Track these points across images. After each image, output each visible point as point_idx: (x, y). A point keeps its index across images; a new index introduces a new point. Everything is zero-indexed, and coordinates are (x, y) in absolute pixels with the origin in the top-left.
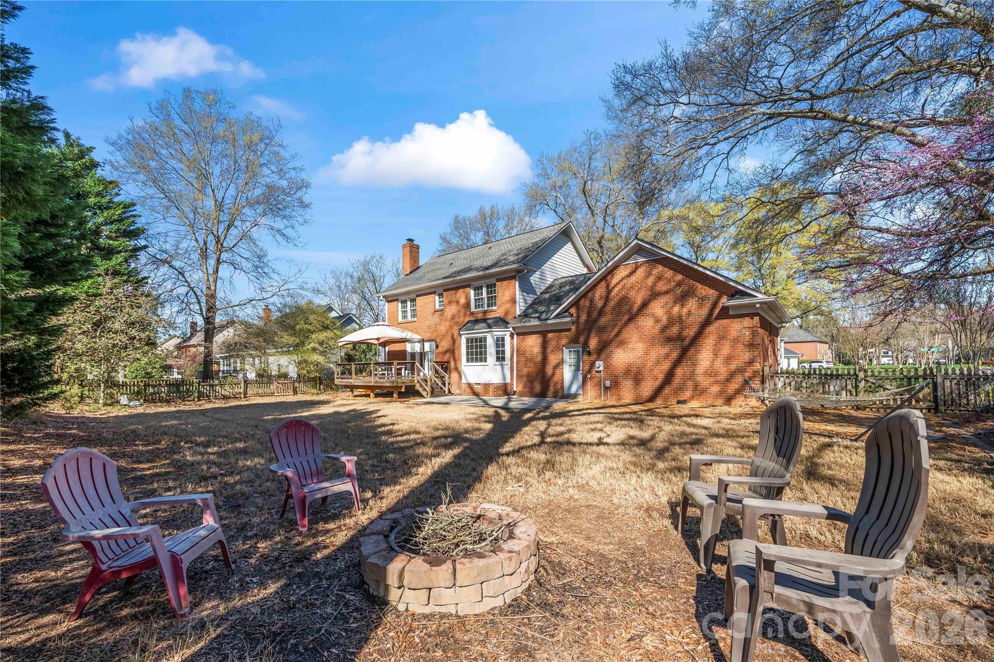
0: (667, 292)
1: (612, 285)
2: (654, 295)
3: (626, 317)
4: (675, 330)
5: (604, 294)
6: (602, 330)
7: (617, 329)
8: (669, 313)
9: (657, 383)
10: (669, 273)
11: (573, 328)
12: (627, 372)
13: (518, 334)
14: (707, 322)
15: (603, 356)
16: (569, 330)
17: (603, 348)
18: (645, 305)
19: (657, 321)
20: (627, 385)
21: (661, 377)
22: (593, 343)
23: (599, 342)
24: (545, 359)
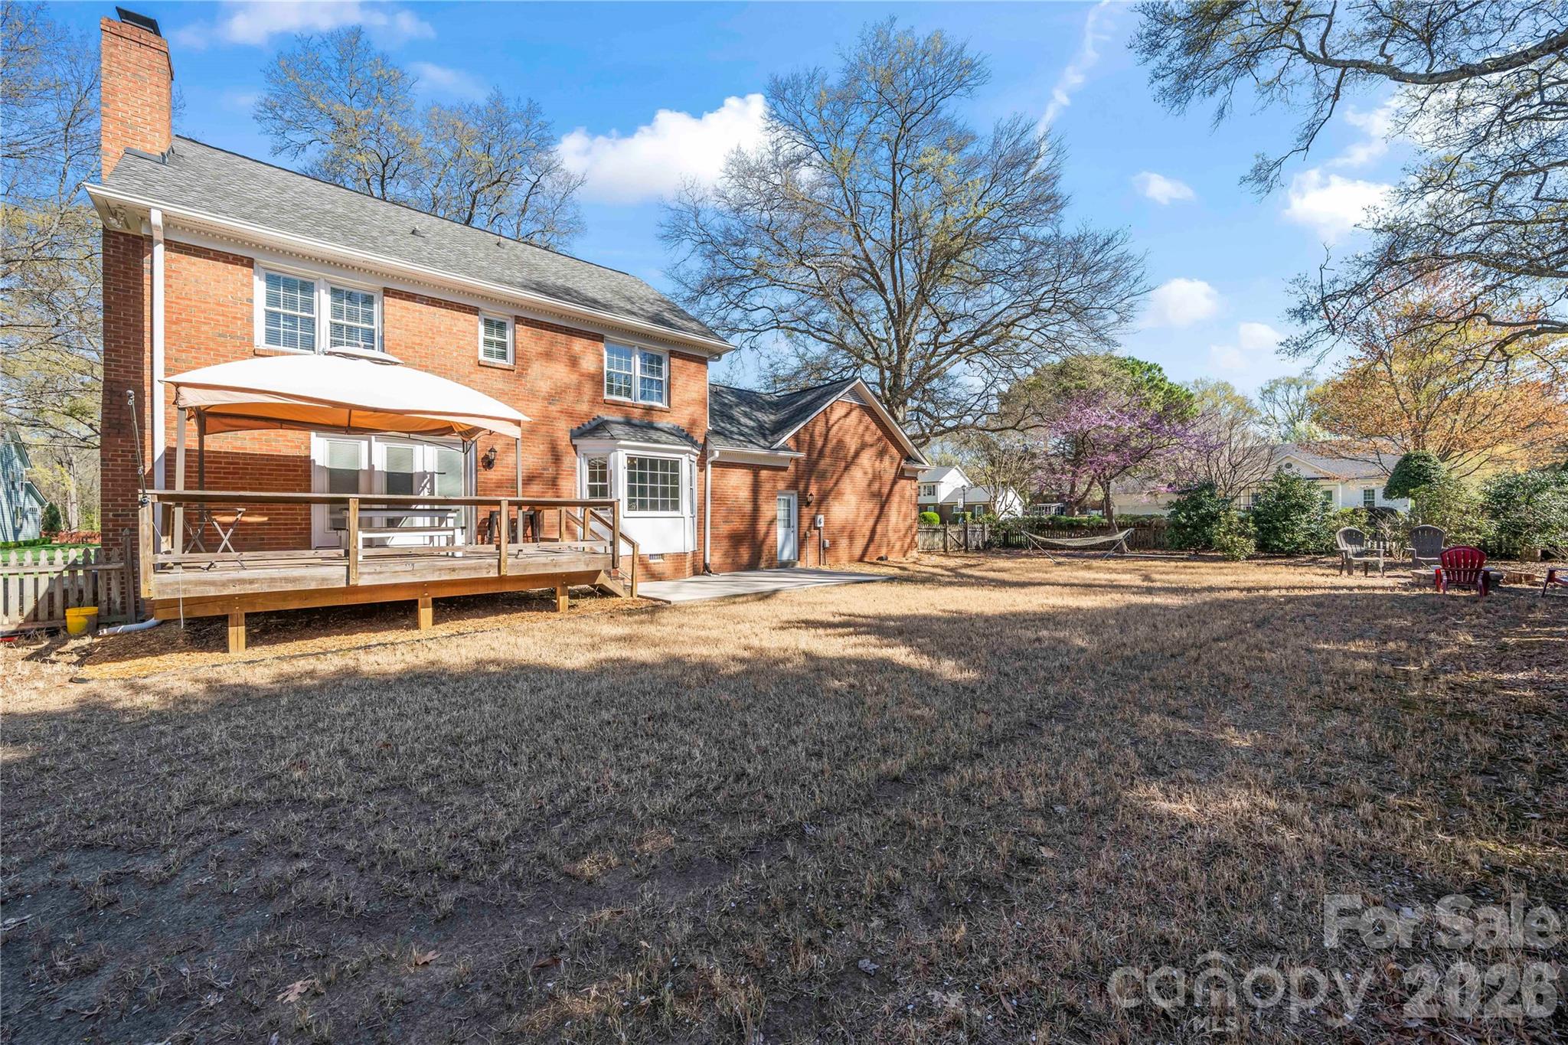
0: (872, 445)
1: (831, 422)
2: (863, 446)
3: (843, 464)
4: (876, 486)
5: (824, 430)
6: (822, 476)
7: (835, 477)
8: (873, 466)
9: (866, 540)
10: (873, 426)
11: (792, 467)
12: (843, 529)
13: (715, 464)
14: (894, 483)
15: (823, 509)
16: (785, 469)
17: (823, 498)
18: (857, 454)
19: (865, 473)
20: (843, 543)
21: (868, 533)
22: (813, 490)
23: (819, 490)
24: (756, 509)
